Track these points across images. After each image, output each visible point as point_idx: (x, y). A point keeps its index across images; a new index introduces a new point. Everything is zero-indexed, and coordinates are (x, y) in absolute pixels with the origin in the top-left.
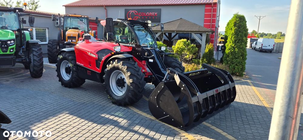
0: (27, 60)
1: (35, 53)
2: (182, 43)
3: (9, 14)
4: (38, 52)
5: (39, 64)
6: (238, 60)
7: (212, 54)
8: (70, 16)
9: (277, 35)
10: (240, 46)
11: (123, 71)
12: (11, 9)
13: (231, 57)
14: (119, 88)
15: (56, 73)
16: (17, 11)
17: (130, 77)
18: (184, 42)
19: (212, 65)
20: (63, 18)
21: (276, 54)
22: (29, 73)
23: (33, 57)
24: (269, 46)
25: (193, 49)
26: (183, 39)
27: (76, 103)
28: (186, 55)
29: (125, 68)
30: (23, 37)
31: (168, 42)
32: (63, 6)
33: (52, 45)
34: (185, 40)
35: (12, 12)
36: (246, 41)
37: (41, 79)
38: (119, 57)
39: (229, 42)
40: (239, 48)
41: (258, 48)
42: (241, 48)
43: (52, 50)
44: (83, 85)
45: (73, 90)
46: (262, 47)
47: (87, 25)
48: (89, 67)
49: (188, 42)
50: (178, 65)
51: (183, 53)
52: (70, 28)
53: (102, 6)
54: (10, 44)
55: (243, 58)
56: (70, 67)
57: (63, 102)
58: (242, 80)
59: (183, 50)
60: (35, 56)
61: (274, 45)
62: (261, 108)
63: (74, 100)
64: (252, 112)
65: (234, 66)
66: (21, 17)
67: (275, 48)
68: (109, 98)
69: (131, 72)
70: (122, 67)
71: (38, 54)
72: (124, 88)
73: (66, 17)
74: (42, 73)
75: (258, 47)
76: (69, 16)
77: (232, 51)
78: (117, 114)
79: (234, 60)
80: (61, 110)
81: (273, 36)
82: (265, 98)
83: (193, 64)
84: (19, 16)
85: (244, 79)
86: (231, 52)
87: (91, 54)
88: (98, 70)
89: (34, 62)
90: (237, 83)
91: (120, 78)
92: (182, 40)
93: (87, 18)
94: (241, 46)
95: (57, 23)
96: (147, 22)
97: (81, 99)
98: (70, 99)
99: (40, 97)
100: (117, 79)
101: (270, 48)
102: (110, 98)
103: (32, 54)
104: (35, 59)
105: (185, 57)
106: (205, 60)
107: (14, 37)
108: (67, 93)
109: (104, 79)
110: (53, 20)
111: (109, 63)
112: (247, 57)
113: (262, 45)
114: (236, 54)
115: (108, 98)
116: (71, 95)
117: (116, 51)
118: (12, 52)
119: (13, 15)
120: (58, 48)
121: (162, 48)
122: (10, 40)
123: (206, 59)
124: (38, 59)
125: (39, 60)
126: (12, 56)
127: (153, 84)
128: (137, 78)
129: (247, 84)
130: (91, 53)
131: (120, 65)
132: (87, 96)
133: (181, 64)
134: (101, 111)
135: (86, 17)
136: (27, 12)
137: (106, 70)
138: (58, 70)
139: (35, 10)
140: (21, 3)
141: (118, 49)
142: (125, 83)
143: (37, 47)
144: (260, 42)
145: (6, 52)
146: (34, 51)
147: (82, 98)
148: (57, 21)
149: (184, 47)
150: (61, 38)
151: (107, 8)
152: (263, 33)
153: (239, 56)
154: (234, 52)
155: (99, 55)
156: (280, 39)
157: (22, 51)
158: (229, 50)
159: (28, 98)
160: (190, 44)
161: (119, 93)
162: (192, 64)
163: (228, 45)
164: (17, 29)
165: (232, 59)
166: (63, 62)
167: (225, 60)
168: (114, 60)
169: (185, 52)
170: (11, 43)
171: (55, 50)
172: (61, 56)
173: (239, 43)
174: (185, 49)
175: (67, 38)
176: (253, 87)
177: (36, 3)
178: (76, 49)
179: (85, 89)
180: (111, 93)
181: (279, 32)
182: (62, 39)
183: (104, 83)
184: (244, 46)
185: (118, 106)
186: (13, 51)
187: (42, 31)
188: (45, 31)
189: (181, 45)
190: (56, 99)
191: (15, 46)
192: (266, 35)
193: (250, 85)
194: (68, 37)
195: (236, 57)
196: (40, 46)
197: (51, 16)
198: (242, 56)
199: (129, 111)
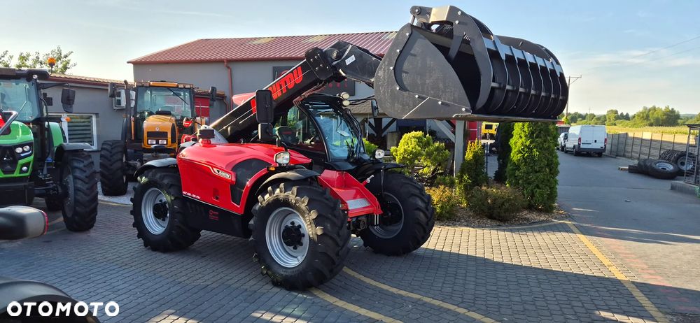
0: (57, 191)
1: (78, 174)
2: (413, 140)
3: (14, 84)
4: (85, 172)
5: (87, 199)
6: (541, 175)
7: (481, 164)
8: (150, 86)
9: (607, 118)
10: (543, 144)
11: (298, 209)
12: (21, 72)
13: (523, 168)
14: (287, 249)
15: (132, 219)
16: (35, 77)
17: (317, 222)
18: (417, 138)
19: (484, 188)
20: (134, 90)
21: (613, 159)
22: (62, 219)
23: (75, 183)
24: (596, 141)
25: (438, 154)
26: (416, 131)
27: (188, 288)
28: (424, 167)
29: (304, 203)
30: (46, 136)
31: (376, 139)
32: (128, 62)
33: (111, 152)
34: (420, 133)
35: (23, 80)
36: (555, 133)
37: (93, 233)
38: (288, 177)
39: (518, 136)
40: (541, 149)
41: (570, 148)
42: (545, 149)
43: (111, 165)
44: (195, 243)
45: (172, 256)
46: (579, 144)
47: (191, 105)
48: (213, 202)
49: (425, 137)
50: (417, 192)
51: (416, 162)
52: (151, 114)
53: (221, 61)
54: (22, 153)
55: (551, 170)
56: (165, 203)
57: (156, 286)
58: (553, 220)
59: (416, 155)
60: (77, 181)
61: (606, 140)
62: (610, 283)
63: (180, 280)
64: (593, 294)
65: (532, 191)
66: (43, 91)
67: (608, 147)
68: (265, 272)
69: (318, 211)
70: (297, 201)
71: (85, 174)
72: (300, 248)
73: (141, 88)
74: (94, 220)
75: (570, 144)
76: (148, 85)
77: (526, 155)
78: (288, 311)
79: (532, 177)
80: (155, 306)
81: (599, 119)
82: (613, 260)
83: (442, 187)
84: (39, 87)
85: (556, 218)
86: (523, 158)
87: (218, 172)
88: (237, 208)
89: (75, 193)
90: (544, 227)
91: (290, 225)
92: (413, 133)
93: (191, 90)
94: (546, 145)
95: (119, 103)
96: (340, 95)
97: (197, 277)
98: (171, 279)
99: (100, 277)
100: (283, 228)
101: (598, 146)
102: (267, 273)
103: (71, 176)
104: (79, 186)
105: (421, 171)
106: (466, 177)
107: (30, 137)
108: (161, 265)
109: (251, 228)
110: (112, 96)
111: (264, 191)
112: (559, 168)
113: (580, 139)
114: (535, 162)
115: (262, 273)
116: (172, 269)
117: (280, 164)
118: (27, 171)
119: (24, 86)
120: (124, 160)
121: (377, 153)
122: (22, 145)
123: (469, 175)
124: (87, 186)
125: (87, 189)
126: (26, 182)
127: (357, 236)
128: (333, 224)
129: (565, 229)
130: (220, 169)
131: (292, 195)
132: (208, 271)
133: (422, 190)
134: (251, 304)
135: (188, 86)
136: (55, 79)
137: (257, 207)
138: (136, 212)
139: (63, 72)
140: (30, 58)
141: (284, 158)
142: (304, 235)
143: (83, 158)
144: (574, 135)
145: (13, 172)
146: (77, 168)
147: (200, 276)
148: (117, 98)
149: (419, 148)
150: (128, 135)
151: (231, 65)
152: (576, 113)
153: (542, 168)
154: (531, 157)
155: (239, 173)
156: (615, 125)
157: (48, 170)
158: (520, 155)
159: (71, 279)
160: (431, 142)
161: (290, 260)
162: (440, 186)
163: (516, 143)
164: (34, 118)
165: (528, 173)
166: (148, 192)
167: (510, 176)
168: (276, 183)
169: (422, 160)
170: (24, 152)
171: (118, 164)
172: (144, 178)
173: (540, 138)
174: (422, 155)
175: (145, 135)
176: (582, 237)
177: (66, 57)
178: (181, 161)
179: (201, 254)
180: (268, 260)
181: (612, 111)
182: (133, 138)
183: (251, 238)
184: (551, 145)
185: (287, 292)
186: (28, 168)
187: (79, 120)
188: (90, 122)
189: (413, 146)
190: (137, 279)
191: (32, 157)
192: (583, 117)
193: (573, 232)
194: (148, 133)
195: (537, 168)
196: (90, 156)
197: (108, 86)
198: (548, 165)
199: (317, 300)
